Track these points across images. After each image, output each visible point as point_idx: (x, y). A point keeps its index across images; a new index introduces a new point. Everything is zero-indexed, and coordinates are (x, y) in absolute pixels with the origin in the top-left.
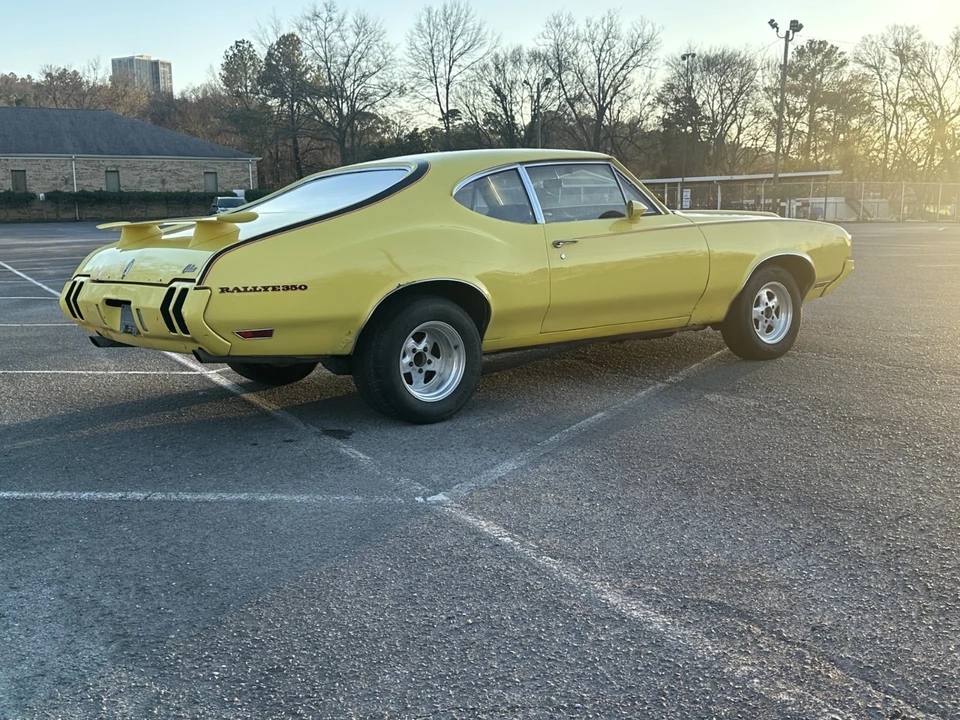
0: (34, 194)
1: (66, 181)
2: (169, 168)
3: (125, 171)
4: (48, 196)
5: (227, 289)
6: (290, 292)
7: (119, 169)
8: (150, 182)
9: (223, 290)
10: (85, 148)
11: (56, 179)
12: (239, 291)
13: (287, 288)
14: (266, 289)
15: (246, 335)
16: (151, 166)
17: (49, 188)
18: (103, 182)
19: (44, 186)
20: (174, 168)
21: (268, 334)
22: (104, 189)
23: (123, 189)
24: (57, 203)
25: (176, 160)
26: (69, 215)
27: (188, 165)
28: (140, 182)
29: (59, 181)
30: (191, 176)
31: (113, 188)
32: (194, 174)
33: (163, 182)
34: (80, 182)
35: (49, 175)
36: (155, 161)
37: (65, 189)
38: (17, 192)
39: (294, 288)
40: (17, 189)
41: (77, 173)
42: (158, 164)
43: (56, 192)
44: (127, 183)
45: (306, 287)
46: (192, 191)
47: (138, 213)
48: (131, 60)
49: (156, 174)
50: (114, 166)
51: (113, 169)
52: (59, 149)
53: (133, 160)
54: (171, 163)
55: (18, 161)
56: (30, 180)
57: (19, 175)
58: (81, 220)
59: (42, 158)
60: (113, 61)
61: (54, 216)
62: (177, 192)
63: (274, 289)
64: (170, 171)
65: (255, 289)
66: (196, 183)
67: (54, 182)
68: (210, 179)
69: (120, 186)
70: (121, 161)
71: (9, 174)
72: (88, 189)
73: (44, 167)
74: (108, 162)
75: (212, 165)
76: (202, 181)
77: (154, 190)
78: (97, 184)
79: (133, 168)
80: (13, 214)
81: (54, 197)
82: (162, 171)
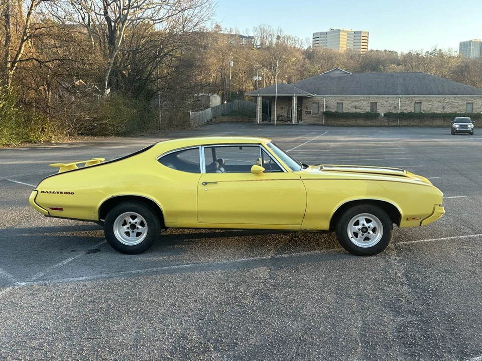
0: (379, 114)
1: (395, 108)
2: (448, 101)
3: (424, 103)
4: (385, 115)
5: (44, 192)
6: (67, 194)
7: (422, 102)
8: (437, 108)
9: (42, 192)
10: (407, 91)
11: (390, 106)
12: (48, 192)
13: (66, 193)
14: (58, 193)
15: (53, 209)
16: (438, 100)
17: (386, 111)
18: (413, 108)
19: (385, 110)
20: (450, 101)
21: (61, 209)
22: (413, 111)
23: (422, 112)
24: (389, 118)
25: (452, 96)
26: (394, 124)
27: (458, 99)
28: (431, 108)
29: (392, 107)
30: (459, 105)
31: (418, 111)
32: (460, 104)
33: (444, 108)
34: (401, 108)
35: (387, 104)
36: (441, 97)
37: (394, 111)
38: (372, 113)
39: (69, 193)
40: (372, 111)
41: (401, 104)
42: (442, 99)
43: (390, 113)
44: (425, 109)
45: (74, 193)
46: (458, 113)
47: (429, 123)
48: (470, 42)
49: (440, 104)
50: (420, 100)
51: (419, 102)
52: (395, 92)
53: (430, 97)
54: (449, 98)
55: (373, 98)
56: (378, 107)
57: (374, 105)
58: (399, 126)
59: (385, 96)
60: (460, 43)
61: (386, 124)
62: (449, 113)
63: (61, 193)
64: (448, 102)
65: (54, 192)
66: (461, 108)
67: (390, 108)
68: (469, 106)
69: (421, 110)
70: (423, 98)
71: (369, 104)
72: (405, 112)
73: (386, 101)
74: (416, 98)
75: (470, 99)
76: (465, 107)
77: (438, 112)
78: (410, 109)
79: (429, 101)
80: (369, 123)
81: (388, 115)
82: (444, 102)
